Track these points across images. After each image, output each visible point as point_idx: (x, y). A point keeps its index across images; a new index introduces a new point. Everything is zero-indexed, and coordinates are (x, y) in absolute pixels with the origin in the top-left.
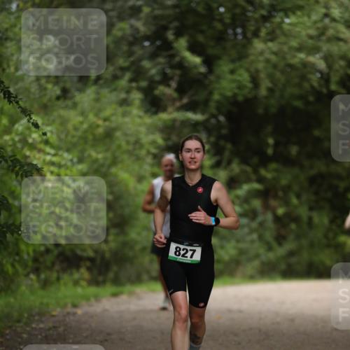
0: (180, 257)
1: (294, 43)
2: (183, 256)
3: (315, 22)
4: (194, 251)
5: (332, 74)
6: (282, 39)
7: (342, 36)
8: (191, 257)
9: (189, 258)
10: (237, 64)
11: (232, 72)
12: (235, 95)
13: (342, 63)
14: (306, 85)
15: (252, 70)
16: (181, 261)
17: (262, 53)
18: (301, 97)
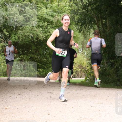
0: (60, 54)
1: (27, 31)
2: (61, 54)
3: (30, 27)
4: (65, 52)
5: (34, 37)
6: (24, 30)
7: (36, 30)
8: (64, 54)
9: (63, 55)
10: (15, 35)
11: (14, 37)
12: (15, 41)
13: (36, 35)
14: (29, 39)
15: (18, 36)
16: (60, 56)
17: (20, 33)
18: (28, 42)
